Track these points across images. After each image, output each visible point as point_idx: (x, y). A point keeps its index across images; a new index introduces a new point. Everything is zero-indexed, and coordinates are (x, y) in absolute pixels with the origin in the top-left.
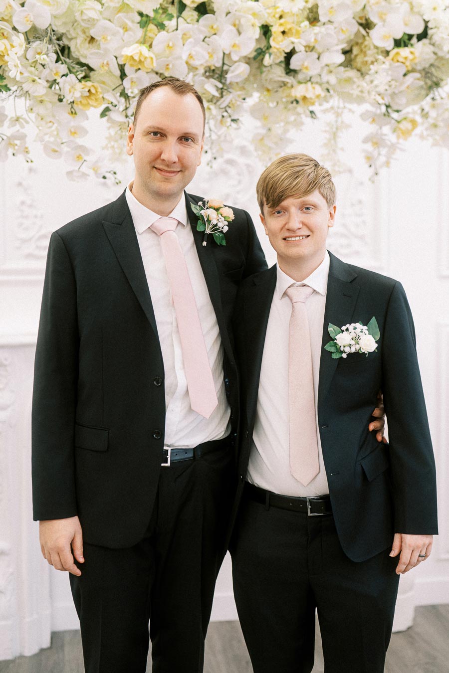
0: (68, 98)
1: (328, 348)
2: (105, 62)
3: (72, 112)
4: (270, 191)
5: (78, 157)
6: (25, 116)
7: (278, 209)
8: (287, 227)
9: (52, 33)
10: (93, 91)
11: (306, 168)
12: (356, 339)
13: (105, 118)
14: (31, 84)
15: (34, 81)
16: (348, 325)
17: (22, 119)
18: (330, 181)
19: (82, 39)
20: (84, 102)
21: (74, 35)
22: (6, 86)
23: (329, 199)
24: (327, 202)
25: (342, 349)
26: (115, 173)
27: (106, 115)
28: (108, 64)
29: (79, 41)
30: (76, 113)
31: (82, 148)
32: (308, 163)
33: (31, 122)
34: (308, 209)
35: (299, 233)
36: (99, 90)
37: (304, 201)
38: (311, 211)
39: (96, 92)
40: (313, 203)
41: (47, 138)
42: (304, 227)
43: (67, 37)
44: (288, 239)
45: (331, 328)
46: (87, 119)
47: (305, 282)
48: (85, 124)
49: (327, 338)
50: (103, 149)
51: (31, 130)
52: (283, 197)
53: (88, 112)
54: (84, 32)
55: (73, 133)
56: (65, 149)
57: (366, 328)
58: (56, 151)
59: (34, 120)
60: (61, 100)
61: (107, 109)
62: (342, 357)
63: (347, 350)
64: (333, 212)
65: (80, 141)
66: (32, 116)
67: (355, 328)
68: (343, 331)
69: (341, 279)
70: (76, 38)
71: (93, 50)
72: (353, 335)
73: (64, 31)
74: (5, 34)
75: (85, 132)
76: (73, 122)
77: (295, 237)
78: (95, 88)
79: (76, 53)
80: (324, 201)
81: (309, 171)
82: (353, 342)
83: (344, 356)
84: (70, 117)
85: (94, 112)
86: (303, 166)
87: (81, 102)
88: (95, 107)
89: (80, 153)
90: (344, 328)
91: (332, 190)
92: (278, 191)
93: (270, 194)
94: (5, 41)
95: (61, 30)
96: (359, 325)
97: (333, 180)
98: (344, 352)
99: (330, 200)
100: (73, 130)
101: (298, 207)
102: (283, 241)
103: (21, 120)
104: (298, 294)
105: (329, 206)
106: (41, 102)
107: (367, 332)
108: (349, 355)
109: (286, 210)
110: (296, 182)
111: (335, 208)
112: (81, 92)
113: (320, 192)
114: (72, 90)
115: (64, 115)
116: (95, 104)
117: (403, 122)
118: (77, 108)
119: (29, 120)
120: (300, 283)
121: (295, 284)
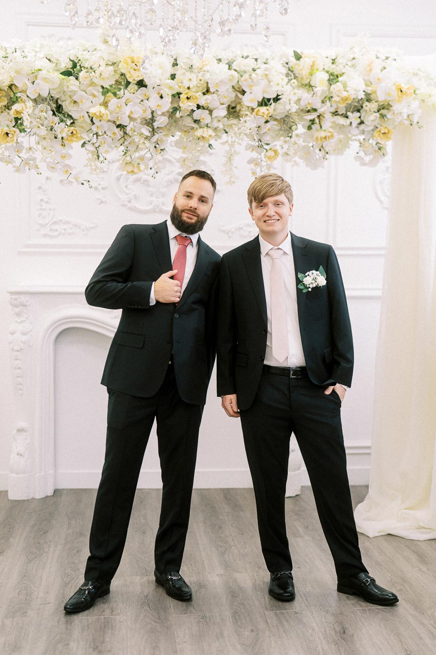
0: (59, 136)
1: (300, 287)
2: (82, 116)
3: (63, 145)
4: (257, 194)
5: (66, 172)
6: (35, 147)
7: (261, 204)
8: (266, 214)
9: (51, 98)
10: (75, 132)
11: (277, 181)
12: (315, 279)
13: (84, 148)
14: (37, 129)
15: (39, 127)
16: (308, 272)
17: (34, 148)
18: (290, 189)
19: (69, 101)
20: (69, 139)
21: (64, 99)
22: (24, 129)
25: (308, 286)
26: (89, 181)
27: (84, 146)
28: (83, 116)
29: (67, 103)
30: (65, 145)
31: (68, 166)
32: (278, 179)
33: (38, 151)
35: (273, 218)
36: (78, 132)
37: (276, 201)
38: (280, 206)
39: (77, 133)
40: (282, 201)
41: (48, 160)
42: (276, 214)
43: (60, 100)
44: (267, 222)
45: (300, 275)
46: (72, 149)
47: (280, 247)
48: (71, 152)
49: (299, 281)
50: (85, 166)
51: (38, 155)
52: (265, 197)
53: (72, 145)
54: (70, 97)
55: (63, 157)
56: (59, 166)
57: (318, 272)
58: (54, 168)
59: (40, 149)
60: (56, 138)
61: (84, 143)
62: (308, 291)
63: (311, 286)
64: (291, 207)
65: (67, 162)
66: (40, 147)
67: (313, 274)
68: (306, 276)
69: (299, 246)
70: (66, 100)
71: (75, 108)
72: (312, 277)
73: (58, 97)
74: (23, 100)
75: (70, 156)
76: (64, 151)
77: (271, 220)
78: (76, 131)
79: (66, 109)
80: (287, 201)
81: (279, 183)
82: (313, 281)
83: (310, 290)
84: (61, 147)
85: (76, 145)
86: (275, 180)
87: (67, 139)
88: (76, 142)
89: (67, 170)
90: (306, 274)
91: (291, 194)
92: (262, 194)
93: (257, 196)
94: (23, 104)
95: (56, 96)
96: (314, 271)
97: (292, 189)
98: (309, 287)
99: (290, 200)
100: (63, 155)
101: (273, 203)
102: (264, 222)
103: (32, 149)
104: (275, 254)
105: (290, 204)
106: (44, 138)
107: (320, 275)
108: (313, 288)
109: (266, 205)
110: (272, 189)
111: (293, 205)
112: (66, 133)
113: (285, 195)
114: (62, 132)
115: (58, 147)
116: (76, 140)
117: (269, 152)
118: (66, 142)
119: (37, 149)
120: (276, 247)
121: (273, 248)
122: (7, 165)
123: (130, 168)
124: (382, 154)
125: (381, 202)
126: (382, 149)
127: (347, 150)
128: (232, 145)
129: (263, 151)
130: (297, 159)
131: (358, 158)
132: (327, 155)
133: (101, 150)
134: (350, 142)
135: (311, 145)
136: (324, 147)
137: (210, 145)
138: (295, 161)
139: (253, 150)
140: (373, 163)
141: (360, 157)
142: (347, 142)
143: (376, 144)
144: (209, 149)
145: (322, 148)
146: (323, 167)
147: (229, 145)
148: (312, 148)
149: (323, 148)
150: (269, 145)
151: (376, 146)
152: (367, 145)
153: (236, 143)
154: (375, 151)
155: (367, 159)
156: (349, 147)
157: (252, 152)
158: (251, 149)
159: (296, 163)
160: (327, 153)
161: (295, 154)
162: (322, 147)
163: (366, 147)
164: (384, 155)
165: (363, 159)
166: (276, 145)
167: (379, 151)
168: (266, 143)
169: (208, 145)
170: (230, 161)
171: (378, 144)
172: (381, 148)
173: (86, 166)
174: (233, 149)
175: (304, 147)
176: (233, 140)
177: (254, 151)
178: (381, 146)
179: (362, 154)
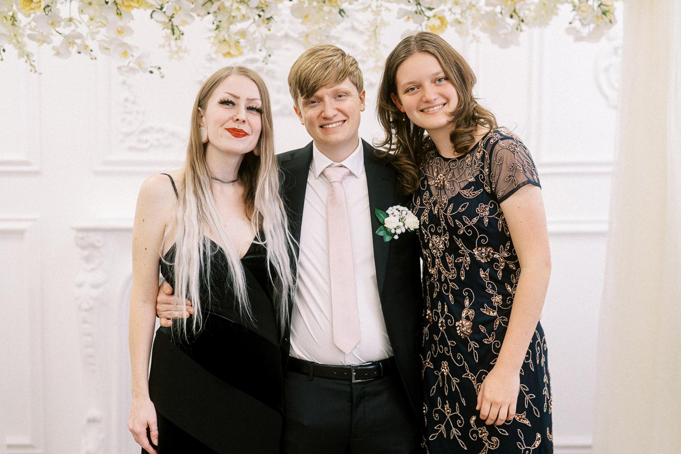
1: (379, 232)
3: (118, 13)
4: (303, 83)
5: (124, 54)
6: (78, 17)
7: (312, 99)
8: (323, 115)
11: (334, 58)
13: (153, 19)
16: (390, 209)
18: (357, 68)
20: (126, 3)
23: (358, 85)
24: (357, 88)
26: (160, 68)
27: (153, 17)
30: (121, 14)
32: (336, 53)
33: (83, 22)
34: (340, 96)
35: (335, 119)
37: (337, 90)
38: (344, 98)
40: (345, 91)
41: (98, 37)
42: (339, 113)
44: (325, 127)
45: (378, 213)
46: (133, 19)
47: (343, 163)
48: (131, 24)
52: (317, 88)
53: (131, 13)
55: (120, 32)
58: (108, 49)
60: (107, 3)
61: (153, 12)
63: (398, 231)
64: (362, 97)
65: (127, 40)
75: (130, 31)
76: (120, 23)
77: (332, 124)
80: (354, 88)
81: (337, 61)
82: (400, 224)
83: (396, 238)
84: (117, 17)
86: (331, 56)
87: (124, 4)
88: (138, 8)
89: (126, 51)
91: (360, 77)
92: (311, 82)
93: (304, 86)
98: (395, 234)
100: (120, 29)
101: (332, 96)
102: (320, 128)
103: (75, 21)
105: (359, 91)
106: (90, 4)
109: (321, 99)
110: (327, 72)
111: (364, 93)
113: (350, 80)
115: (112, 16)
116: (137, 6)
117: (432, 19)
118: (123, 9)
119: (81, 20)
120: (338, 164)
121: (332, 164)
122: (40, 46)
123: (225, 49)
124: (608, 20)
125: (606, 97)
126: (608, 14)
127: (554, 17)
128: (377, 13)
129: (424, 20)
130: (477, 32)
131: (571, 30)
132: (521, 23)
133: (175, 21)
134: (559, 6)
135: (498, 9)
136: (517, 11)
137: (341, 11)
138: (474, 35)
139: (409, 18)
140: (594, 36)
141: (574, 28)
142: (555, 6)
143: (599, 6)
144: (339, 15)
145: (514, 14)
146: (518, 44)
147: (373, 11)
148: (500, 16)
149: (516, 14)
150: (433, 11)
151: (599, 9)
152: (584, 9)
153: (383, 9)
154: (598, 17)
155: (585, 31)
156: (556, 14)
157: (407, 21)
158: (406, 17)
159: (476, 38)
160: (523, 21)
161: (474, 24)
162: (515, 11)
163: (582, 11)
164: (611, 22)
165: (578, 31)
166: (444, 11)
167: (604, 16)
168: (427, 6)
169: (338, 10)
170: (375, 35)
171: (602, 6)
172: (607, 11)
173: (163, 46)
174: (379, 18)
175: (488, 13)
176: (379, 4)
177: (411, 20)
178: (607, 8)
179: (577, 24)
